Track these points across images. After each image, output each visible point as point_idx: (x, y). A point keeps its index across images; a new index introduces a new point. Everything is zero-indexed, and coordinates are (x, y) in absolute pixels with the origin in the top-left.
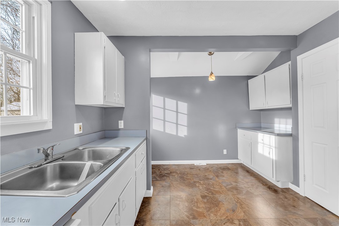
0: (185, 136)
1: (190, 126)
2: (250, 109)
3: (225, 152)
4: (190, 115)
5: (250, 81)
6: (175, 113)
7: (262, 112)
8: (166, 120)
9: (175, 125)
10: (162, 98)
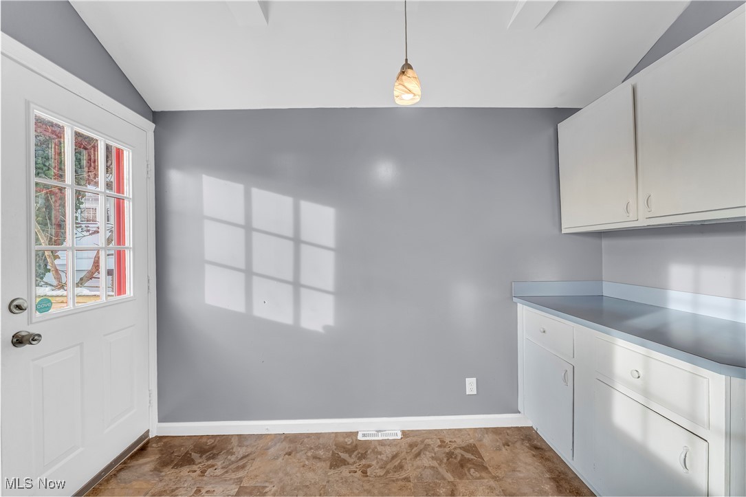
0: (326, 328)
1: (345, 291)
2: (564, 231)
3: (471, 386)
4: (345, 250)
5: (563, 127)
6: (290, 244)
7: (605, 243)
8: (256, 269)
9: (290, 288)
10: (239, 188)
